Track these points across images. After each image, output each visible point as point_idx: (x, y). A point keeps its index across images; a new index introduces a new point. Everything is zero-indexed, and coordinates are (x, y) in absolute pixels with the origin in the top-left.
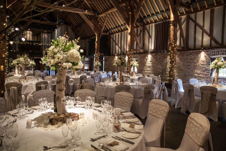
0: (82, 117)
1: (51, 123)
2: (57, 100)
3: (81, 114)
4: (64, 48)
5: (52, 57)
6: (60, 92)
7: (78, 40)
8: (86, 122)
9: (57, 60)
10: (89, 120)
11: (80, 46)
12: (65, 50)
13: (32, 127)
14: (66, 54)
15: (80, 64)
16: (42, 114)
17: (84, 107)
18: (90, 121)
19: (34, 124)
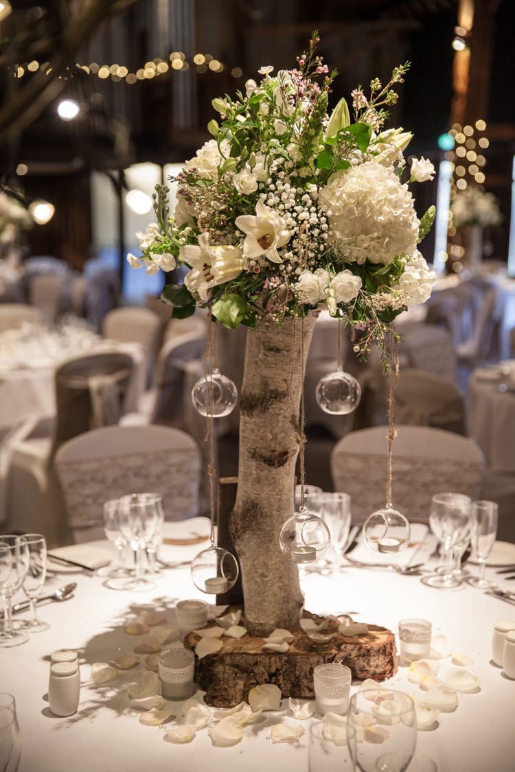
0: (416, 658)
1: (204, 689)
2: (245, 529)
3: (406, 634)
4: (297, 157)
5: (218, 227)
6: (266, 472)
7: (396, 87)
8: (450, 700)
9: (258, 252)
10: (468, 683)
11: (408, 136)
12: (304, 173)
13: (80, 708)
14: (315, 203)
15: (416, 276)
16: (135, 609)
17: (412, 571)
18: (478, 690)
19: (95, 687)
